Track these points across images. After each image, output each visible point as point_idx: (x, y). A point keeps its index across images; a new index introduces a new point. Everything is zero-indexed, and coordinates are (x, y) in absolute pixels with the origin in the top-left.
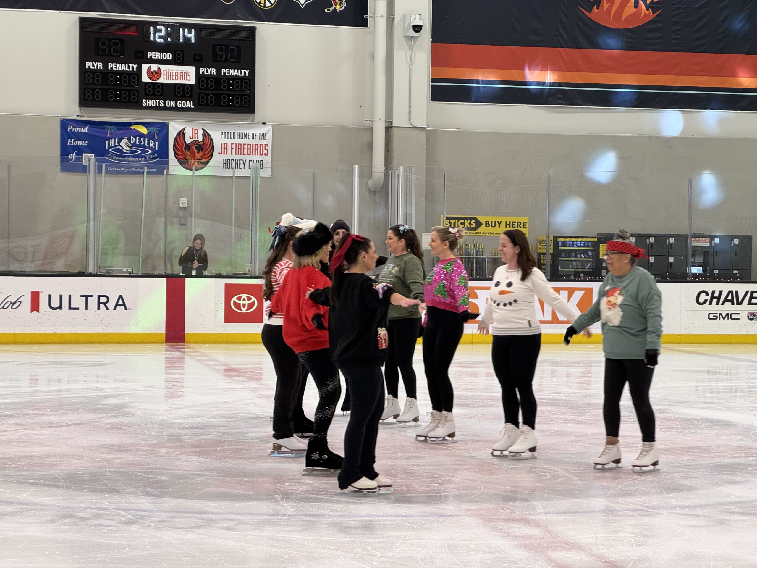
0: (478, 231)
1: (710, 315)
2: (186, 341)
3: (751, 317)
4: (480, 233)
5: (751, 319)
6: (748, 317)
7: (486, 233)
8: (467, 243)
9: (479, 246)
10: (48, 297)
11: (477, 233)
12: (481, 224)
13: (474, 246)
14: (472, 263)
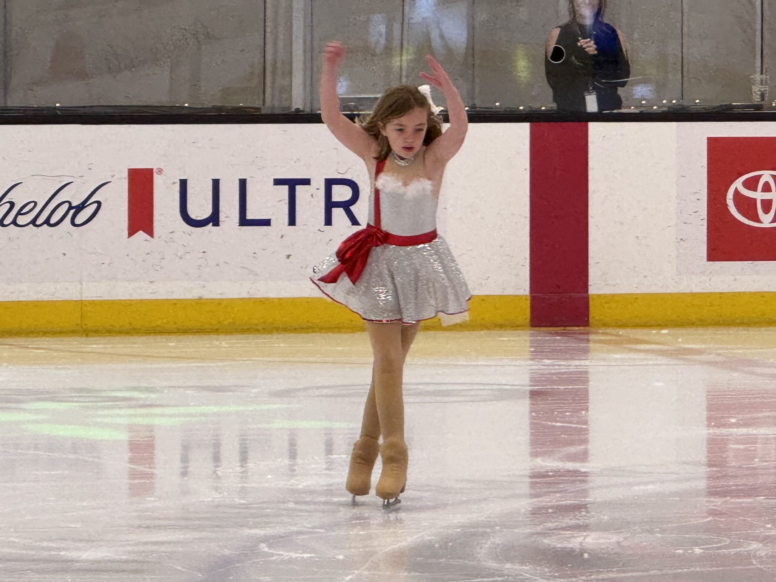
2: (591, 320)
10: (177, 187)
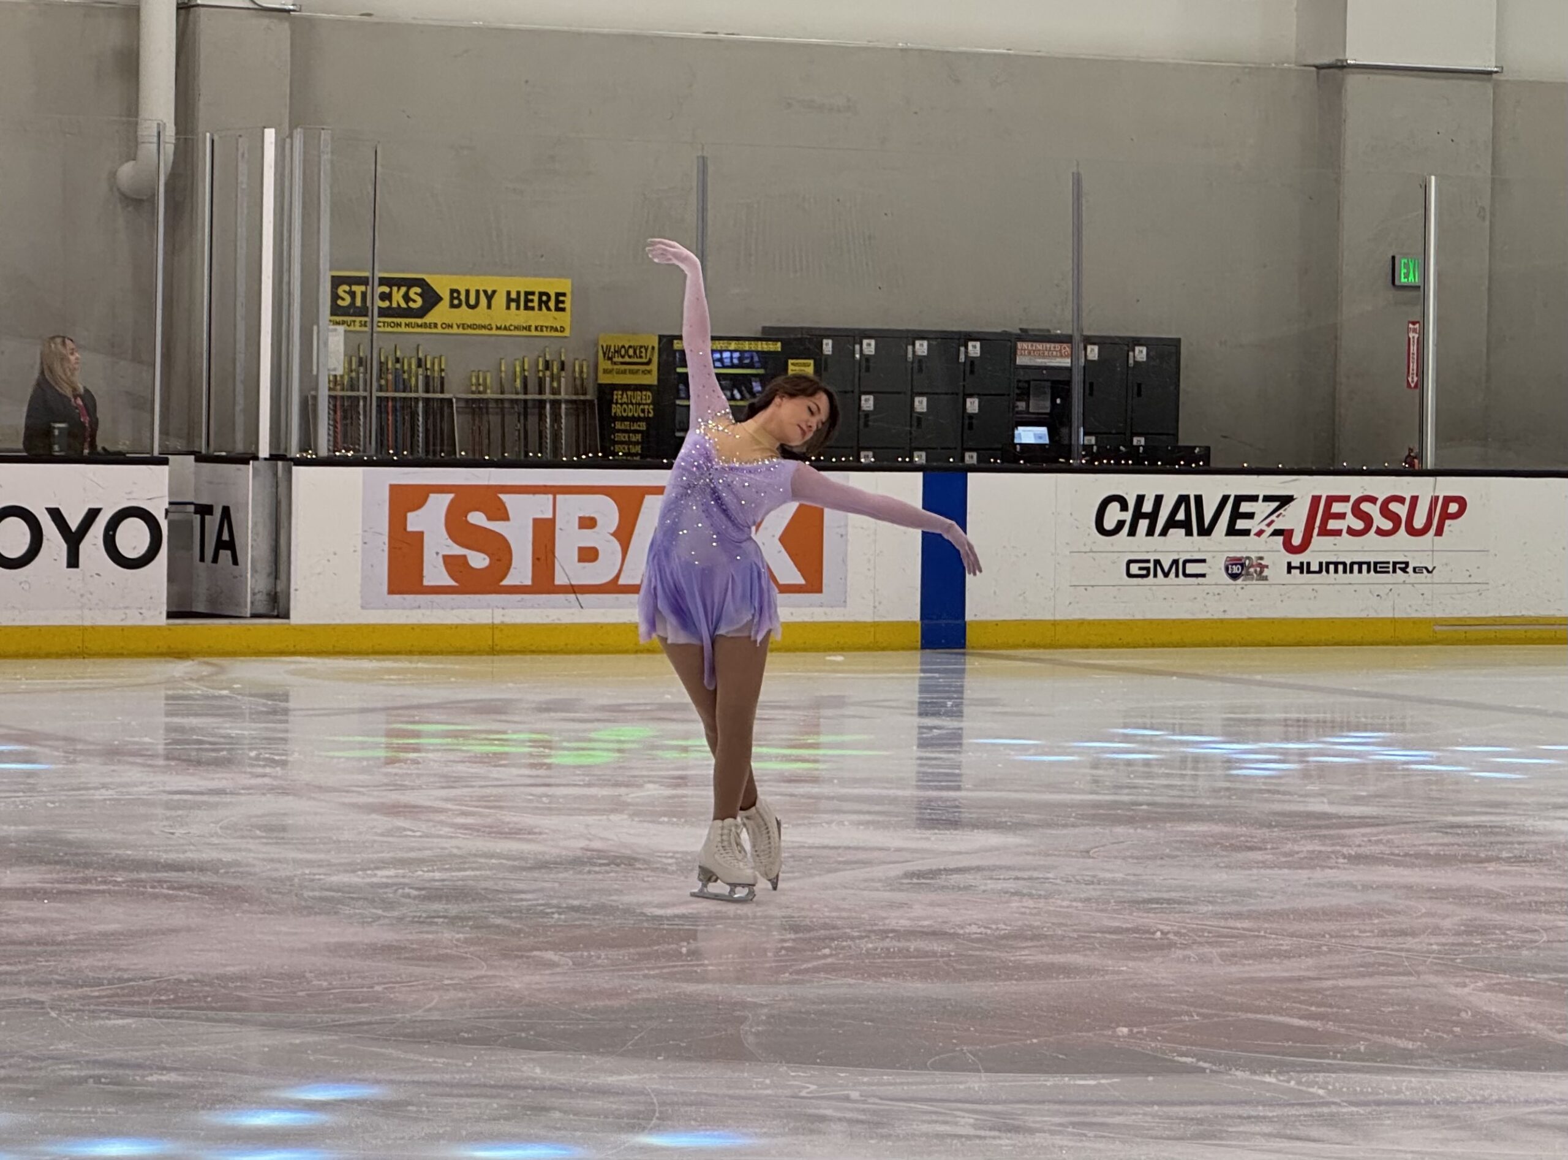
0: (428, 319)
1: (1132, 565)
3: (1236, 570)
4: (436, 325)
5: (1235, 577)
6: (1227, 569)
7: (450, 326)
8: (398, 354)
9: (433, 364)
11: (425, 325)
12: (440, 299)
13: (419, 365)
14: (414, 415)
